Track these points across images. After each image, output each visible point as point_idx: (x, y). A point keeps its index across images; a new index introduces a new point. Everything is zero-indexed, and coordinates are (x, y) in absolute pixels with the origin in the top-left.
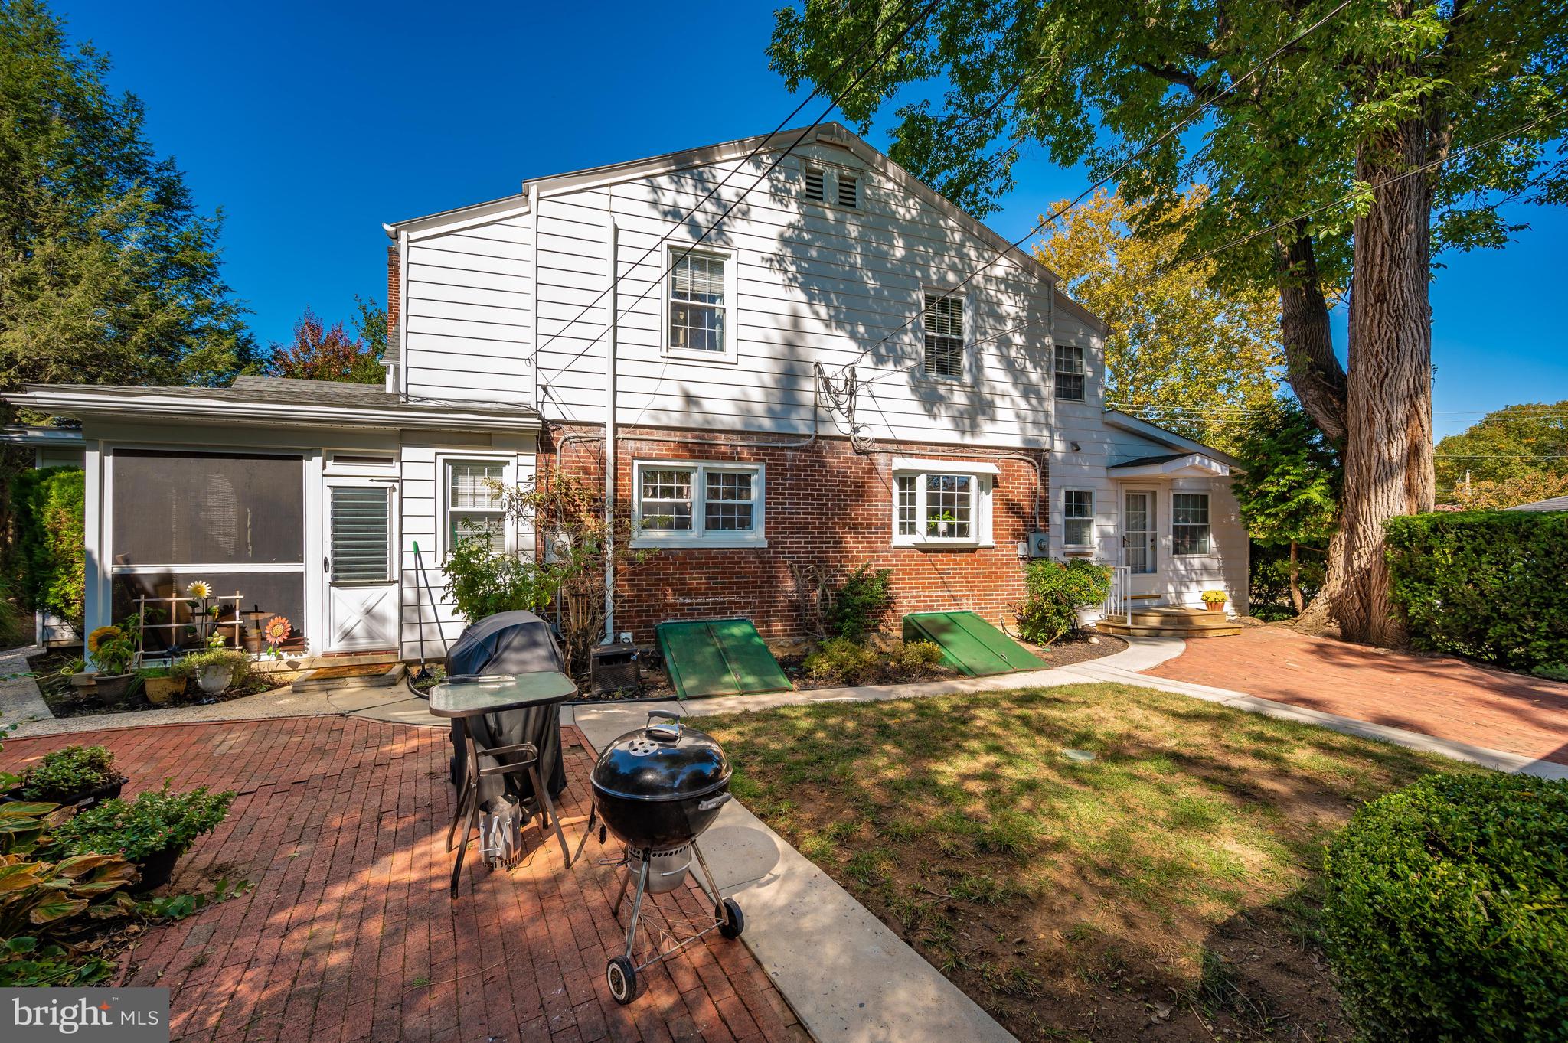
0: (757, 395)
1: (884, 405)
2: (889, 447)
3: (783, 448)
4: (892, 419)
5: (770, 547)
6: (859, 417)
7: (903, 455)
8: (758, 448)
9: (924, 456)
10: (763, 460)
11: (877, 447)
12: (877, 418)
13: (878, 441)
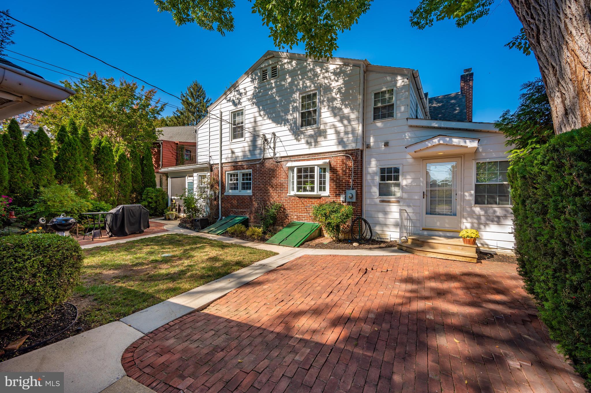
0: (247, 149)
1: (285, 143)
2: (287, 159)
3: (256, 164)
4: (287, 148)
5: (253, 195)
6: (277, 150)
7: (292, 161)
8: (250, 165)
9: (299, 160)
10: (251, 168)
11: (283, 159)
12: (282, 149)
13: (282, 157)
